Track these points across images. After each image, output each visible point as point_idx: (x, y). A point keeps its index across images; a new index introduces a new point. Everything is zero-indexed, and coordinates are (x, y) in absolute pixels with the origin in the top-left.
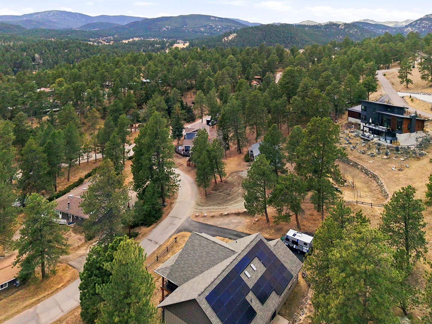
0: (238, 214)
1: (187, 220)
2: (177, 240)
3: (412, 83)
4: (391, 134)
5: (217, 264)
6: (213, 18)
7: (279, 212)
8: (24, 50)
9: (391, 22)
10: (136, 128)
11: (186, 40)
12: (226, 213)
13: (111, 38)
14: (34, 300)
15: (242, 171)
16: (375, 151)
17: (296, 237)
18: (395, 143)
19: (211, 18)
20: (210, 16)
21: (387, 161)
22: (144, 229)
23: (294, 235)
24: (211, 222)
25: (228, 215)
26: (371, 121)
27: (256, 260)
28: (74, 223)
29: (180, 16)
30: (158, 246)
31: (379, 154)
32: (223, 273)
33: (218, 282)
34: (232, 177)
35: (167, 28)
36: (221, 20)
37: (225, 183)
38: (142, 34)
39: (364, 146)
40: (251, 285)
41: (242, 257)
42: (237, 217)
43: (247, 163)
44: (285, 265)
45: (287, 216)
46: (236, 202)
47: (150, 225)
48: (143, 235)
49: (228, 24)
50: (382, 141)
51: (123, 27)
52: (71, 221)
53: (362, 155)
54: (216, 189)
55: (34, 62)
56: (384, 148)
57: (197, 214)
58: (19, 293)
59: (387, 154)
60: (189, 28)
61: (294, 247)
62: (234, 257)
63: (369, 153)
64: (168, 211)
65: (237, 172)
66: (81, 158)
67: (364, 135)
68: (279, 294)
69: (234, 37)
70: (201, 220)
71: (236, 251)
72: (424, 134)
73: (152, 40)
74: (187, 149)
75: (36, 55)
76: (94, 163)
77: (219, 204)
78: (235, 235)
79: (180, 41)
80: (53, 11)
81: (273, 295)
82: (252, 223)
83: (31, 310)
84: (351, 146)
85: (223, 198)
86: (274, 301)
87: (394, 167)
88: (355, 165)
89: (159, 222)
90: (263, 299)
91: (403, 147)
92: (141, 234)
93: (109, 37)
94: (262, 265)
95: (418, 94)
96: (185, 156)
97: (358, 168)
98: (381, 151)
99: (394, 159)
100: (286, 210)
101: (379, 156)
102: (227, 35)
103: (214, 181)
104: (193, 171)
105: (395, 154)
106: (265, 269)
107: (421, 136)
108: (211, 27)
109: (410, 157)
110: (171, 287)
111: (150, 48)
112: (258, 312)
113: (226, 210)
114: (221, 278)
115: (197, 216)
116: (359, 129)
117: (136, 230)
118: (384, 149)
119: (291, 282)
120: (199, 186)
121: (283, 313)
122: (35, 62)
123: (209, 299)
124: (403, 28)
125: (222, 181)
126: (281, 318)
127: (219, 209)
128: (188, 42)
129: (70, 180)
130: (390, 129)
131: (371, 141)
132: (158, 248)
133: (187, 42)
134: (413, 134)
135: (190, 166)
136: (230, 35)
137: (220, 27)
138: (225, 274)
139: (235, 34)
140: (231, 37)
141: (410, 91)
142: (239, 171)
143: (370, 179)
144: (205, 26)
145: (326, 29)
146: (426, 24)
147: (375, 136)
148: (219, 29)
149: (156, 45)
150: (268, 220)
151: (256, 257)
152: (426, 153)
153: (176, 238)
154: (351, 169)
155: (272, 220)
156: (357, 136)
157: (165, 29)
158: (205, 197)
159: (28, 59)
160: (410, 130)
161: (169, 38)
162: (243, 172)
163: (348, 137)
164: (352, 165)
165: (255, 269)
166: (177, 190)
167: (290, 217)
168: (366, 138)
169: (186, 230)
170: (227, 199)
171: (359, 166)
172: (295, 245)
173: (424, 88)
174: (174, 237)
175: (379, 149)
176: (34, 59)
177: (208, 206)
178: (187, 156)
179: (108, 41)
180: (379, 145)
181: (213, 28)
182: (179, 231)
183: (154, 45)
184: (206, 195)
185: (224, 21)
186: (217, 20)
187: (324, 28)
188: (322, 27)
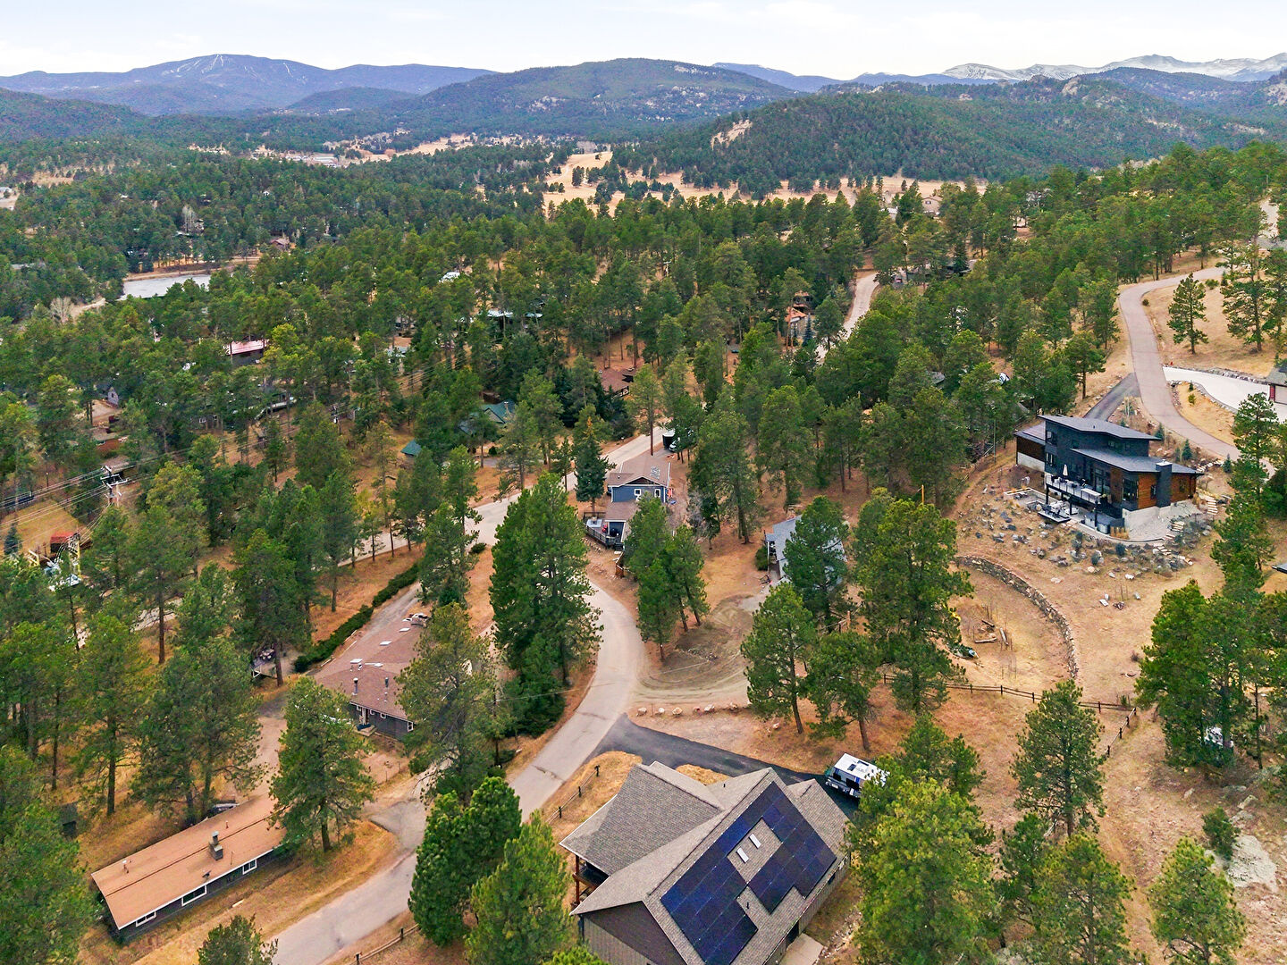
0: (735, 711)
1: (620, 722)
2: (601, 770)
3: (1205, 341)
4: (1110, 510)
5: (682, 833)
6: (683, 70)
7: (822, 713)
8: (149, 195)
9: (1229, 63)
10: (483, 457)
11: (603, 141)
12: (707, 709)
13: (384, 138)
14: (319, 895)
15: (747, 597)
16: (1069, 552)
17: (854, 773)
18: (1118, 534)
19: (677, 68)
20: (674, 63)
21: (1095, 579)
22: (525, 744)
23: (852, 767)
24: (674, 729)
25: (712, 711)
26: (1065, 473)
27: (762, 826)
28: (369, 726)
29: (586, 64)
30: (559, 783)
31: (1078, 561)
32: (694, 853)
33: (684, 870)
34: (724, 613)
35: (546, 104)
36: (707, 73)
37: (706, 628)
38: (474, 125)
39: (1046, 537)
40: (748, 875)
41: (732, 819)
42: (731, 717)
43: (762, 575)
44: (822, 835)
45: (840, 723)
46: (731, 681)
47: (539, 733)
48: (526, 757)
49: (730, 86)
50: (1088, 528)
51: (417, 104)
52: (364, 721)
53: (1039, 560)
54: (685, 644)
55: (179, 230)
56: (1091, 544)
57: (643, 710)
58: (283, 880)
59: (1095, 563)
60: (611, 101)
61: (851, 793)
62: (716, 820)
63: (1055, 557)
64: (577, 699)
65: (736, 599)
66: (356, 551)
67: (1047, 509)
68: (804, 892)
69: (743, 131)
70: (651, 723)
71: (723, 808)
72: (1193, 510)
73: (506, 140)
74: (615, 530)
75: (185, 209)
76: (390, 562)
77: (692, 684)
78: (727, 763)
79: (587, 145)
80: (214, 56)
81: (794, 895)
82: (766, 736)
83: (318, 915)
84: (1016, 536)
85: (701, 670)
86: (794, 906)
87: (1107, 596)
88: (1020, 587)
89: (558, 726)
90: (771, 903)
91: (1134, 544)
92: (522, 754)
93: (380, 136)
94: (774, 837)
95: (1218, 373)
96: (610, 546)
97: (1027, 595)
98: (1083, 553)
99: (1111, 574)
100: (837, 710)
101: (1076, 566)
102: (724, 125)
103: (679, 622)
104: (630, 592)
105: (1115, 561)
106: (779, 844)
107: (1184, 515)
108: (677, 97)
109: (1148, 571)
110: (593, 877)
111: (499, 171)
112: (760, 928)
113: (709, 698)
114: (691, 862)
115: (641, 714)
116: (1040, 488)
117: (509, 744)
118: (1092, 548)
119: (831, 869)
120: (645, 638)
121: (814, 930)
122: (183, 230)
123: (667, 901)
124: (1263, 84)
125: (699, 623)
126: (808, 939)
127: (691, 696)
128: (609, 147)
129: (337, 608)
130: (1109, 497)
131: (1064, 525)
132: (560, 788)
133: (605, 149)
134: (1166, 512)
135: (623, 576)
136: (731, 127)
137: (702, 94)
138: (700, 854)
139: (747, 124)
140: (736, 134)
141: (1199, 365)
142: (741, 597)
143: (1049, 625)
144: (658, 94)
145: (1022, 96)
147: (1074, 510)
148: (701, 101)
149: (515, 162)
150: (801, 731)
151: (762, 821)
152: (1187, 560)
153: (597, 767)
154: (1008, 596)
155: (807, 731)
156: (1031, 509)
157: (539, 105)
158: (661, 664)
159: (165, 224)
160: (1159, 500)
161: (553, 133)
162: (750, 599)
163: (1009, 511)
164: (1014, 587)
165: (758, 845)
166: (597, 648)
167: (846, 726)
168: (1050, 517)
169: (618, 747)
170: (713, 671)
171: (1028, 590)
172: (852, 790)
173: (1235, 356)
174: (593, 763)
175: (1078, 549)
176: (179, 221)
177: (667, 688)
178: (615, 547)
179: (378, 148)
180: (1080, 536)
181: (684, 99)
182: (603, 749)
183: (511, 163)
184: (663, 659)
185: (715, 78)
186: (694, 75)
187: (1016, 95)
188: (1012, 90)
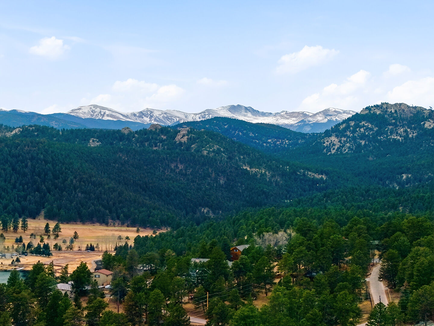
9: (292, 115)
145: (142, 143)
146: (367, 129)
187: (137, 141)
188: (134, 137)
